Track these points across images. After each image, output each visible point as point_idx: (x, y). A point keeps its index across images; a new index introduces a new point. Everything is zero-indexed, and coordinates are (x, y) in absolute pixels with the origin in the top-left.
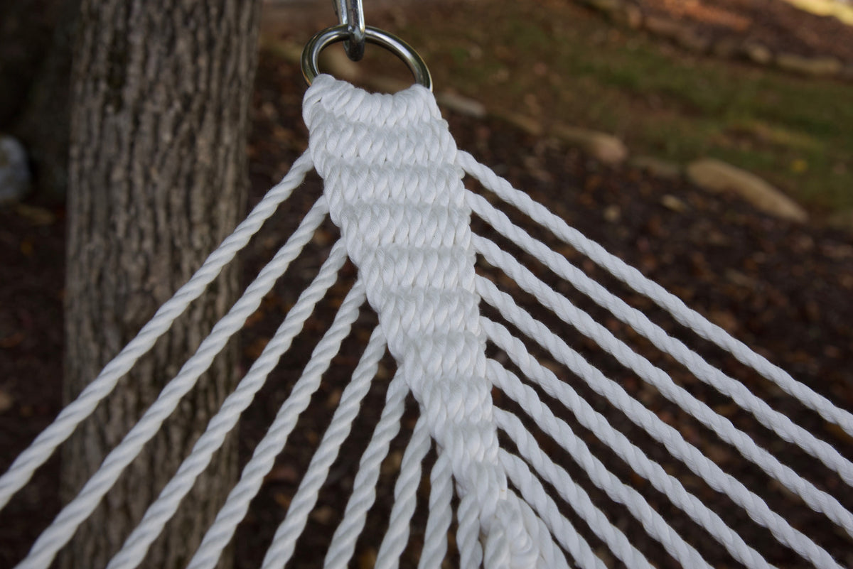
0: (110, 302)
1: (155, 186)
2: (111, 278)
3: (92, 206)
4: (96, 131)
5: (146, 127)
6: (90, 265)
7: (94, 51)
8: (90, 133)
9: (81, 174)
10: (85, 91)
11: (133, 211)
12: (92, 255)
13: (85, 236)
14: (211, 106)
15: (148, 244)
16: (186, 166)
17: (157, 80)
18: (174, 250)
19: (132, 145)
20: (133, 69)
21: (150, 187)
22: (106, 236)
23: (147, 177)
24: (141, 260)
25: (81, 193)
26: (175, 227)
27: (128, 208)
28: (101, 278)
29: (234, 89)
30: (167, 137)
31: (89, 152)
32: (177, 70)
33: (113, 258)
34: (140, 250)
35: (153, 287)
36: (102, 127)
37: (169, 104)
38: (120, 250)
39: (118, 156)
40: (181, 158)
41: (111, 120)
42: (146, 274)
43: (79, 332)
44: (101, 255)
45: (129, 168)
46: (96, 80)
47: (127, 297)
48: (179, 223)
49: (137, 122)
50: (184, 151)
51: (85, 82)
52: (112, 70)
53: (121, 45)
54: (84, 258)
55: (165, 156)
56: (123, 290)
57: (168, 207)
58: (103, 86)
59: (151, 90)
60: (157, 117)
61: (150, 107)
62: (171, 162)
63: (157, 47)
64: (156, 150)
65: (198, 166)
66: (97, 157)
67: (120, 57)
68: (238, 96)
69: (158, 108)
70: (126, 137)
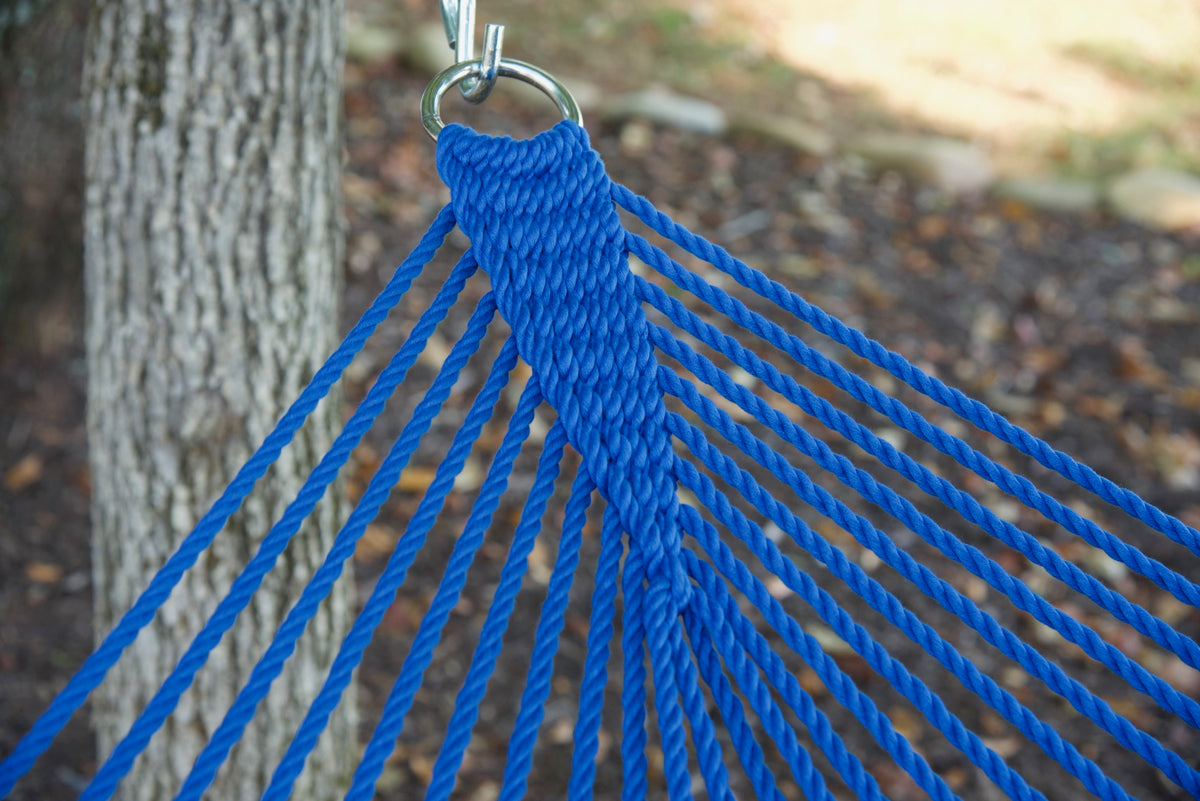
0: (159, 410)
1: (215, 233)
2: (159, 374)
3: (126, 269)
4: (125, 161)
5: (199, 148)
6: (127, 358)
7: (116, 46)
8: (117, 165)
9: (106, 225)
10: (105, 105)
11: (186, 272)
12: (129, 342)
13: (117, 316)
14: (287, 112)
15: (210, 319)
16: (258, 203)
17: (210, 80)
18: (248, 325)
19: (179, 177)
20: (176, 68)
21: (208, 236)
22: (149, 313)
23: (204, 221)
24: (202, 344)
25: (107, 252)
26: (247, 291)
27: (178, 268)
28: (144, 375)
29: (317, 85)
30: (228, 160)
31: (117, 192)
32: (237, 64)
33: (160, 343)
34: (199, 329)
35: (221, 381)
36: (134, 154)
37: (229, 113)
38: (171, 332)
39: (160, 194)
40: (250, 191)
41: (147, 143)
42: (210, 363)
43: (114, 461)
44: (143, 341)
45: (178, 209)
46: (122, 89)
47: (184, 400)
48: (252, 286)
49: (184, 143)
50: (254, 180)
51: (105, 92)
52: (144, 72)
53: (156, 34)
54: (117, 348)
55: (227, 189)
56: (178, 390)
57: (236, 263)
58: (133, 95)
59: (202, 96)
60: (213, 133)
61: (201, 119)
62: (237, 197)
63: (208, 33)
64: (214, 180)
65: (274, 201)
66: (129, 198)
67: (154, 52)
68: (322, 95)
69: (214, 120)
70: (170, 167)
